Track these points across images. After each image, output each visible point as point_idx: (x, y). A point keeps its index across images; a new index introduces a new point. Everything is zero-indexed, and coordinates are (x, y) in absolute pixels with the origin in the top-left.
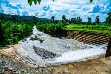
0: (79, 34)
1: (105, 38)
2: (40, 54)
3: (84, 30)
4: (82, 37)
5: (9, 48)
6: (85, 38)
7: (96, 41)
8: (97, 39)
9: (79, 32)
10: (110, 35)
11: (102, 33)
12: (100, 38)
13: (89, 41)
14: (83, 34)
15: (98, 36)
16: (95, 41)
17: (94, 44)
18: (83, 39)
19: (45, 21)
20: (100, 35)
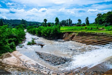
0: (79, 35)
1: (107, 38)
2: (48, 61)
3: (83, 31)
4: (83, 38)
5: (10, 56)
6: (86, 39)
7: (99, 41)
8: (99, 40)
9: (78, 34)
10: (111, 35)
11: (102, 34)
12: (102, 39)
13: (91, 42)
14: (83, 36)
15: (100, 37)
16: (97, 41)
17: (97, 45)
18: (84, 40)
19: (34, 24)
20: (101, 36)
